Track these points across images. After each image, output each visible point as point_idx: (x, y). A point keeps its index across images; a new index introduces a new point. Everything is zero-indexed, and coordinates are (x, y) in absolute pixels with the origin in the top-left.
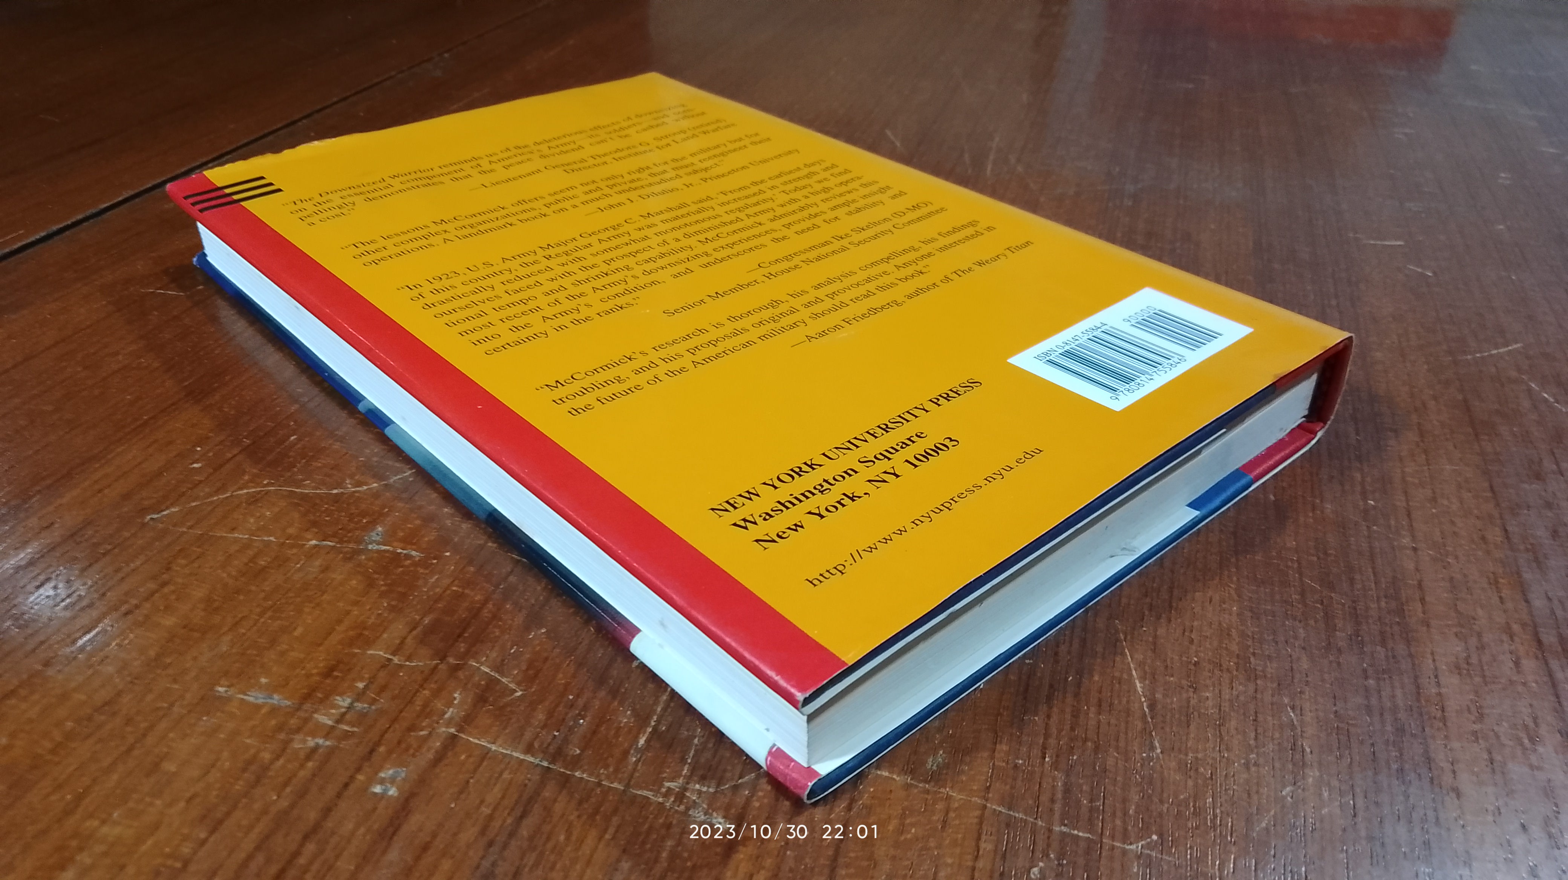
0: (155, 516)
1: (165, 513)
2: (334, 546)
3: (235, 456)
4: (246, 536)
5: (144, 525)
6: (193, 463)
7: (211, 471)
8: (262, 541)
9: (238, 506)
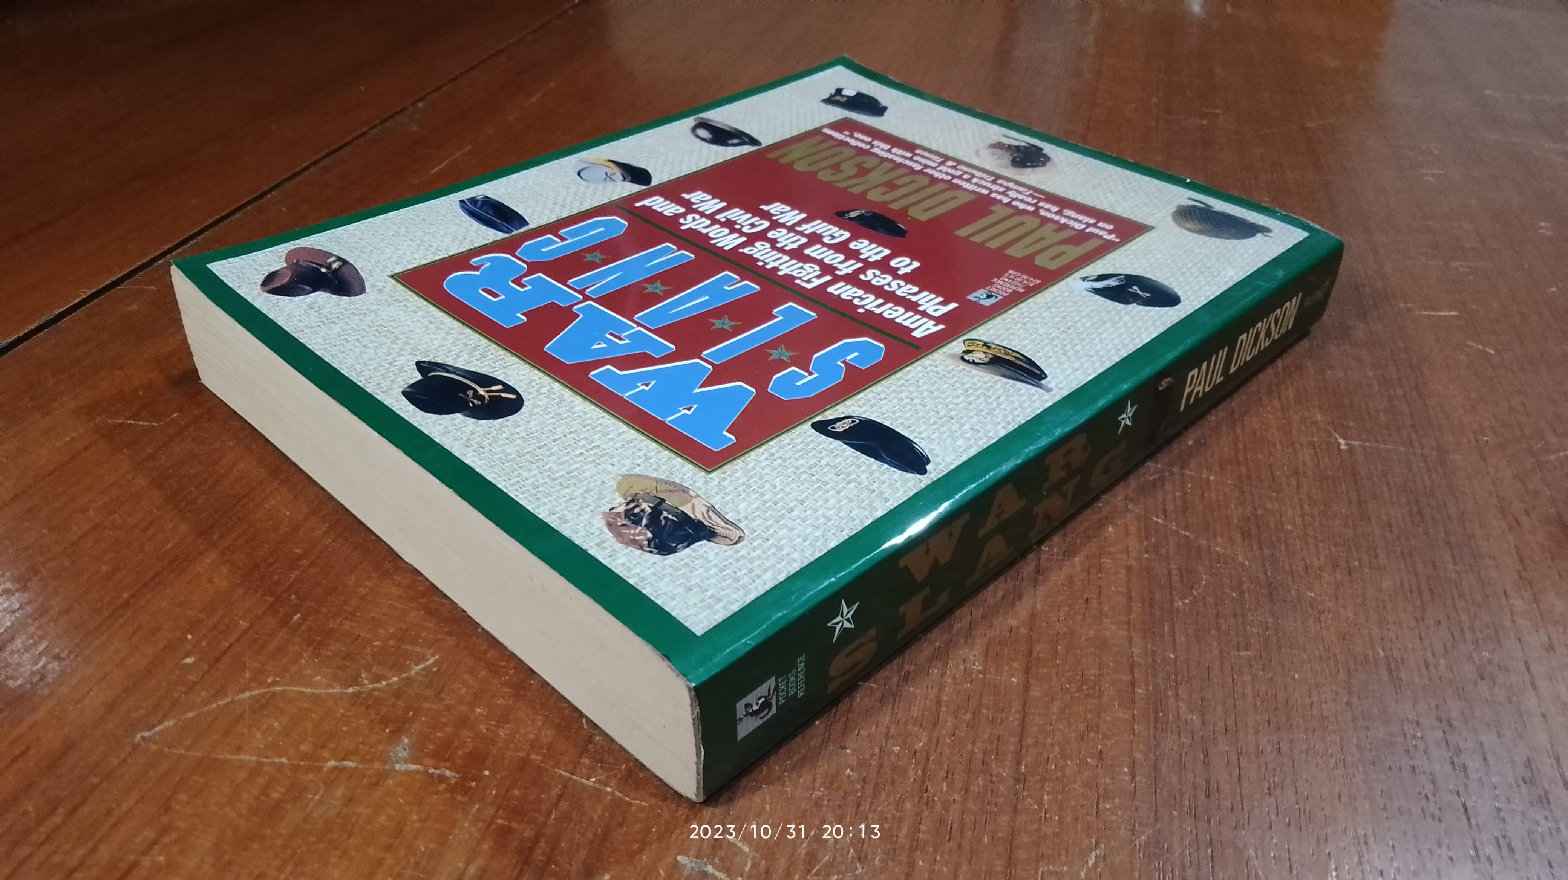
0: (146, 734)
1: (157, 729)
2: (356, 768)
3: (231, 645)
4: (254, 758)
5: (135, 747)
6: (184, 658)
7: (206, 667)
8: (274, 764)
9: (241, 716)
